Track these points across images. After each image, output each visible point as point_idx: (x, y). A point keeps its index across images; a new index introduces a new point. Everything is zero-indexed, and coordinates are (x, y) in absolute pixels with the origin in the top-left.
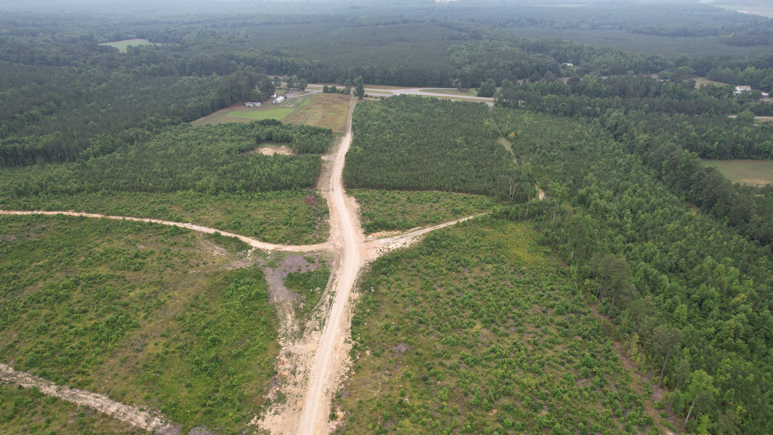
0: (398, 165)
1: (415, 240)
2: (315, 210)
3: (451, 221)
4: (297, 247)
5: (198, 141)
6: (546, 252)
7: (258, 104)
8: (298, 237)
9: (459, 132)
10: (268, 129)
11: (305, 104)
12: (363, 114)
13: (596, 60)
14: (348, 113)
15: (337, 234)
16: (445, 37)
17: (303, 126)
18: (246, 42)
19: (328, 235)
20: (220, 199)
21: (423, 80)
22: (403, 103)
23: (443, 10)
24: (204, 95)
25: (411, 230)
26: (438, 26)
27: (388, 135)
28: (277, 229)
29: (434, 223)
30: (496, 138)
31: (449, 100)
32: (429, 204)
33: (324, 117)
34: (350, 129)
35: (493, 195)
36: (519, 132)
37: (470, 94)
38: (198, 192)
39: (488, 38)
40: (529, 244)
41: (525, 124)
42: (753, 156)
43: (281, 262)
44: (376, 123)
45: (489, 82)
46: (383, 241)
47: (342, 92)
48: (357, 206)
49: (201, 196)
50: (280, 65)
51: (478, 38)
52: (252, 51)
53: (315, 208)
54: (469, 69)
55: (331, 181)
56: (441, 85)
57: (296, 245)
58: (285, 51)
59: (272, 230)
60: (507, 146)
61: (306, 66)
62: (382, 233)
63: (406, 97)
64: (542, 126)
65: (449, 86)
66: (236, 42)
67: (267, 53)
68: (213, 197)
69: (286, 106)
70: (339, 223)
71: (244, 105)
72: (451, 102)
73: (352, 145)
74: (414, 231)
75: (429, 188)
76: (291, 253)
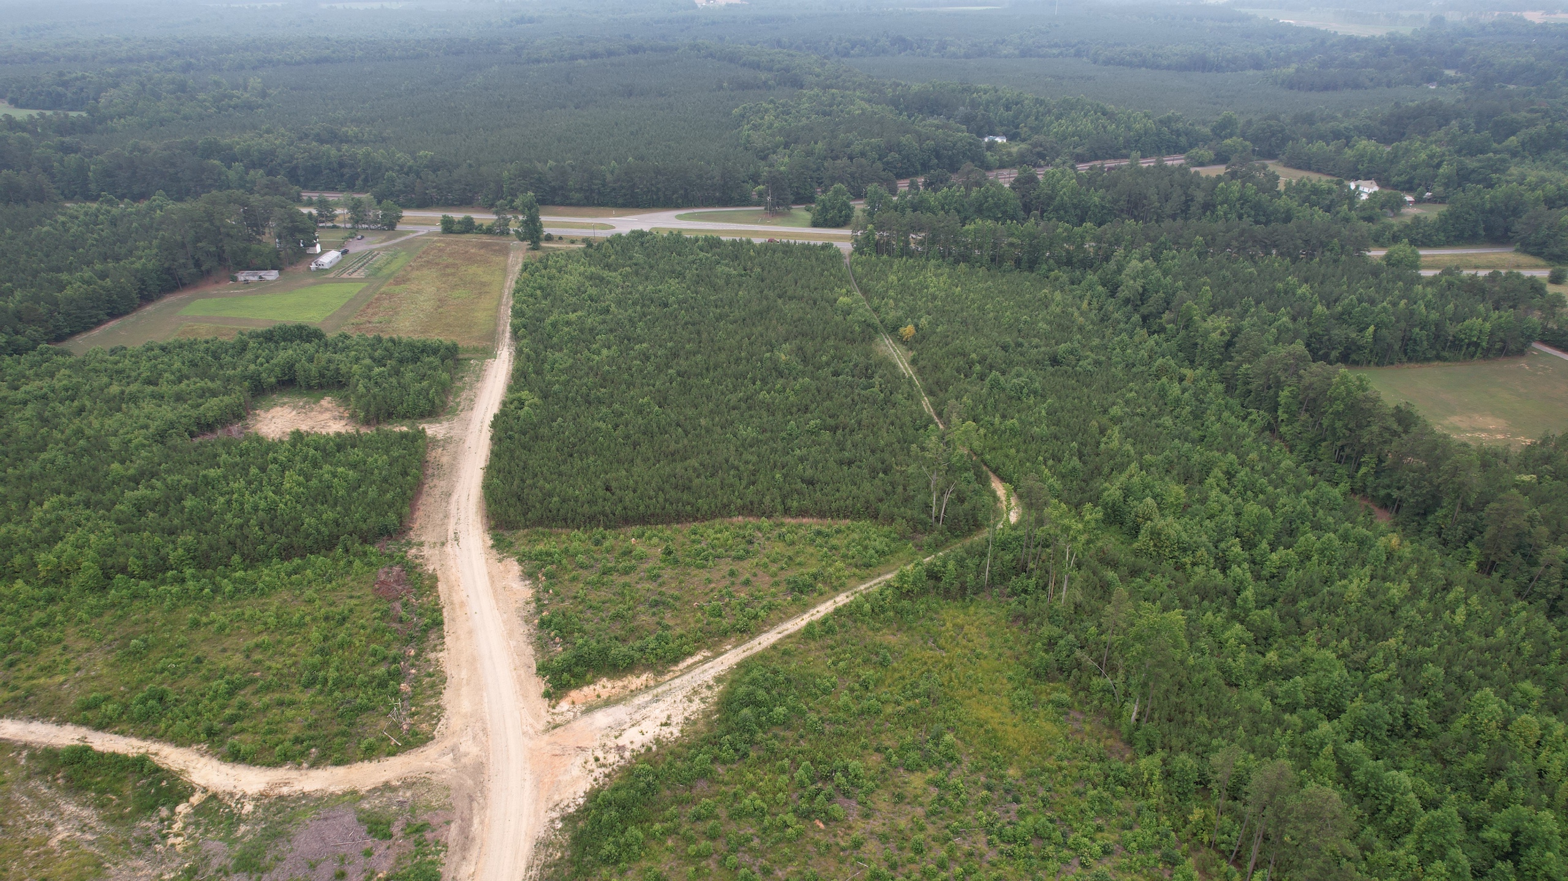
0: (635, 445)
1: (697, 705)
2: (401, 621)
3: (789, 617)
4: (340, 771)
5: (76, 403)
6: (1059, 705)
7: (272, 275)
8: (343, 734)
9: (782, 330)
10: (283, 355)
11: (394, 267)
12: (539, 292)
13: (1055, 128)
14: (503, 288)
15: (466, 705)
16: (725, 84)
17: (379, 340)
18: (260, 106)
19: (435, 714)
20: (113, 605)
21: (682, 192)
22: (639, 257)
23: (714, 23)
24: (117, 259)
25: (682, 665)
26: (706, 57)
27: (605, 352)
28: (281, 703)
29: (746, 632)
30: (871, 339)
31: (749, 242)
32: (726, 566)
33: (442, 303)
34: (508, 335)
35: (891, 519)
36: (923, 322)
37: (794, 221)
38: (45, 584)
39: (817, 85)
40: (1010, 679)
41: (934, 298)
42: (1445, 354)
43: (284, 847)
44: (573, 316)
45: (837, 192)
46: (602, 718)
47: (489, 231)
48: (524, 591)
49: (51, 600)
50: (336, 165)
51: (797, 83)
52: (268, 131)
53: (403, 613)
54: (786, 160)
55: (453, 507)
56: (725, 201)
57: (338, 763)
58: (351, 130)
59: (267, 707)
60: (901, 360)
61: (402, 167)
62: (598, 687)
63: (645, 239)
64: (973, 301)
65: (744, 201)
66: (235, 107)
67: (307, 136)
68: (92, 600)
69: (345, 276)
70: (473, 661)
71: (235, 279)
72: (754, 246)
73: (510, 389)
74: (690, 668)
75: (723, 511)
76: (321, 802)
